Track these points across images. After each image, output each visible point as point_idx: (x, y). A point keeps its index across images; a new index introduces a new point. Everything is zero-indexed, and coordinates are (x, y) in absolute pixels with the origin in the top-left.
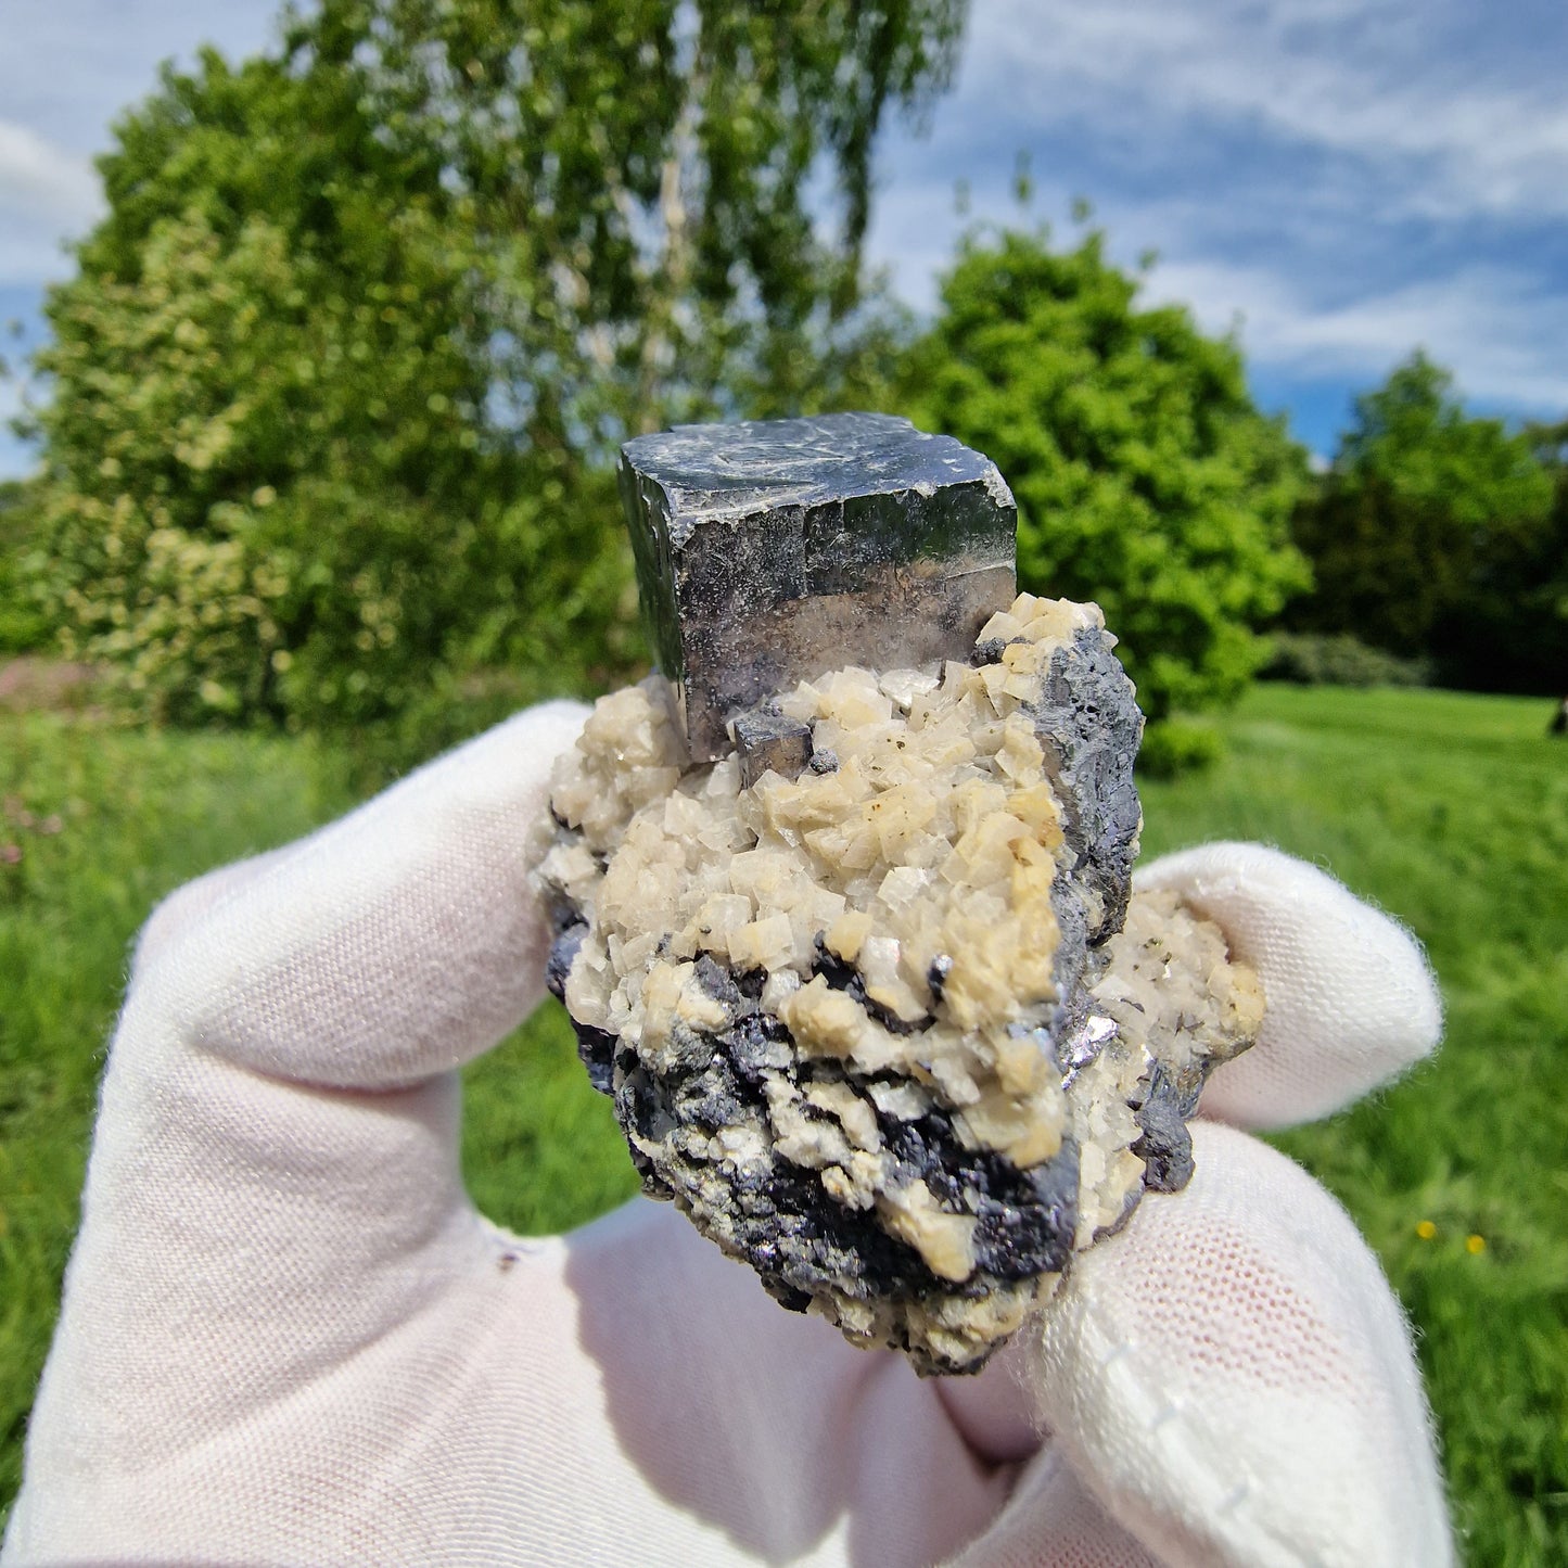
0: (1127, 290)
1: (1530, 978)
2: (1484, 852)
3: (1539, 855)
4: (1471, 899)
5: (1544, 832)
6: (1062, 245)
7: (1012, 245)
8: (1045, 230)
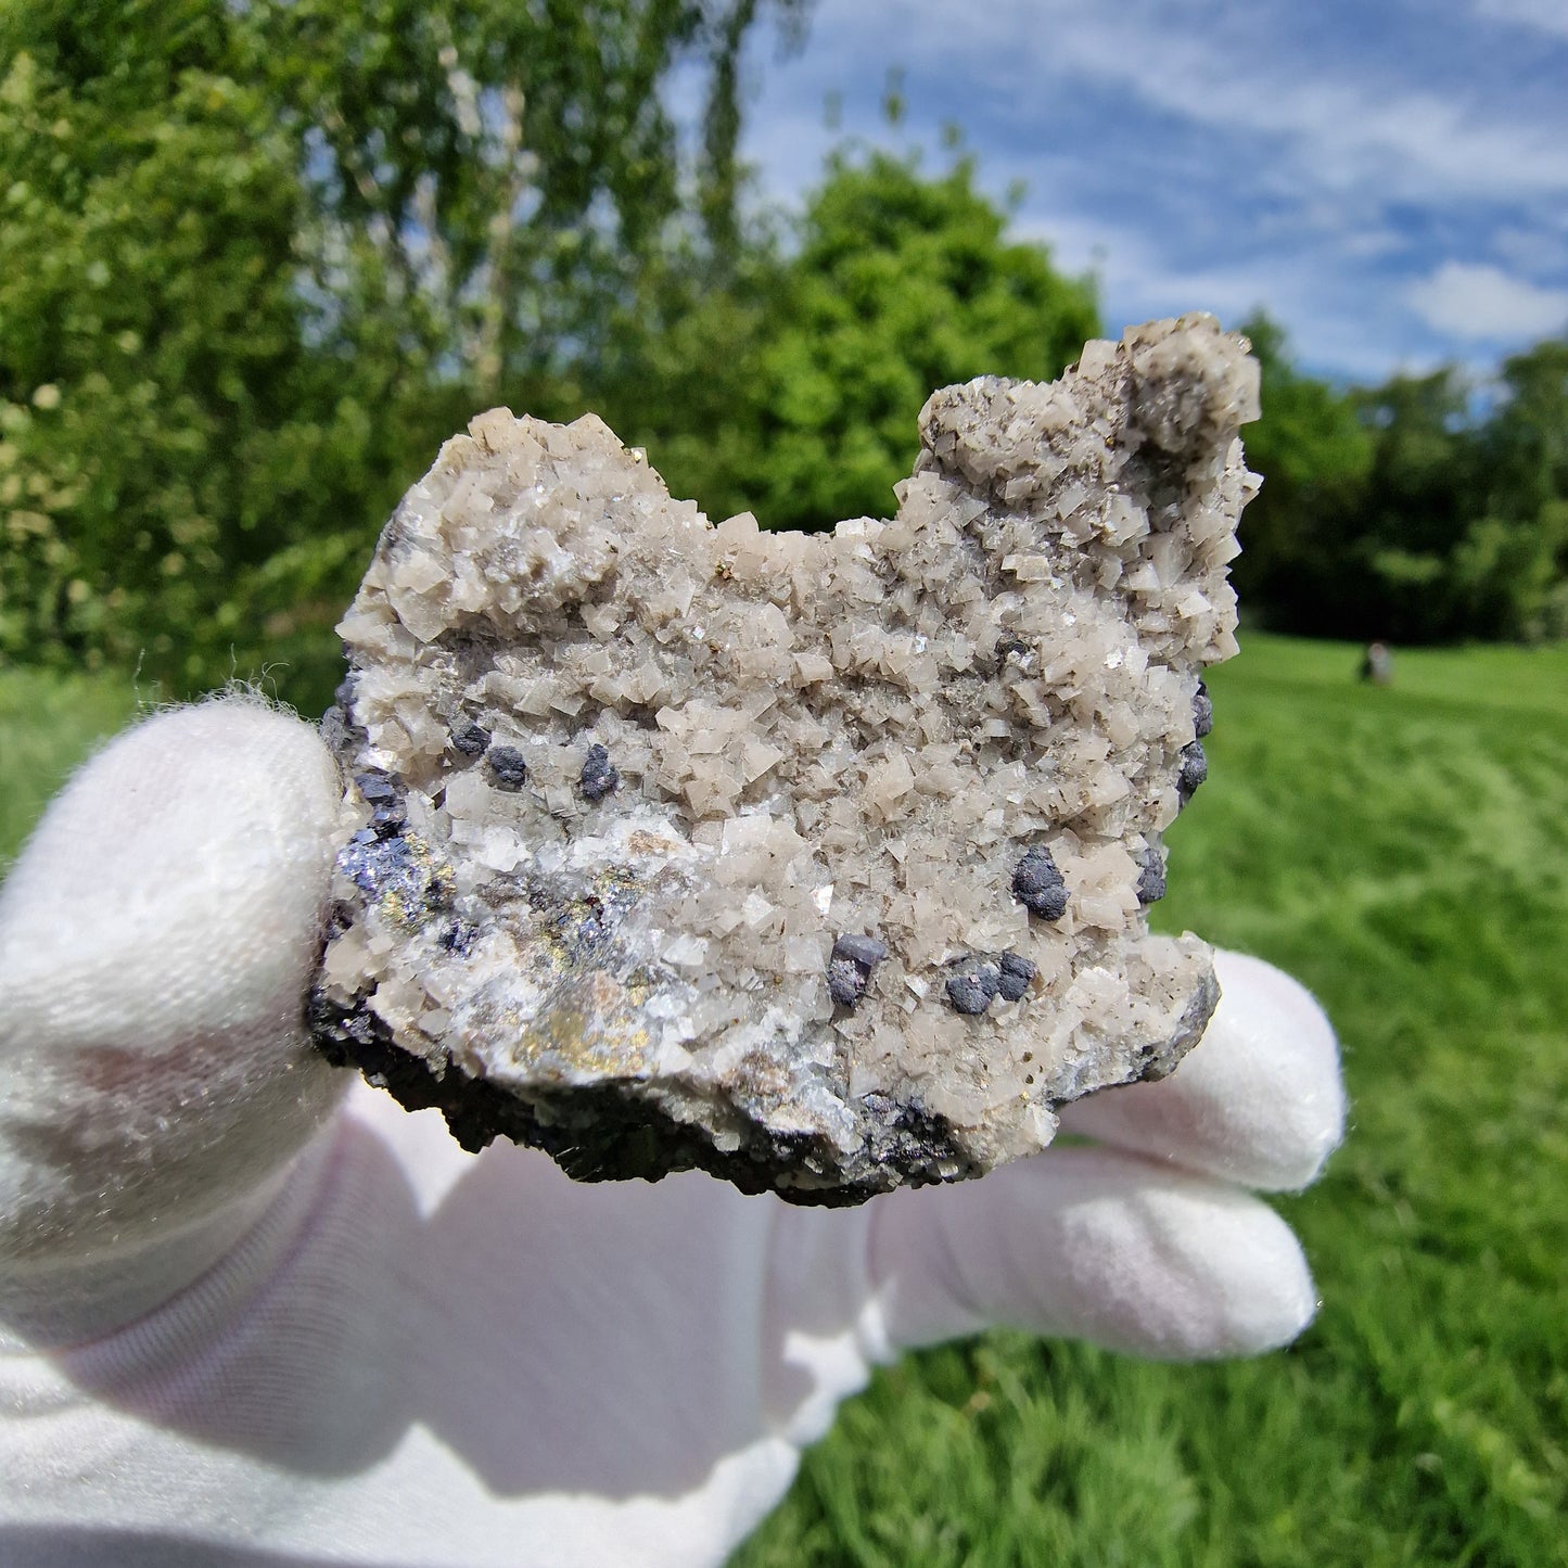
0: (994, 226)
1: (1327, 901)
2: (1296, 787)
3: (1341, 788)
4: (1281, 828)
5: (1347, 768)
6: (931, 173)
7: (882, 168)
8: (917, 156)
